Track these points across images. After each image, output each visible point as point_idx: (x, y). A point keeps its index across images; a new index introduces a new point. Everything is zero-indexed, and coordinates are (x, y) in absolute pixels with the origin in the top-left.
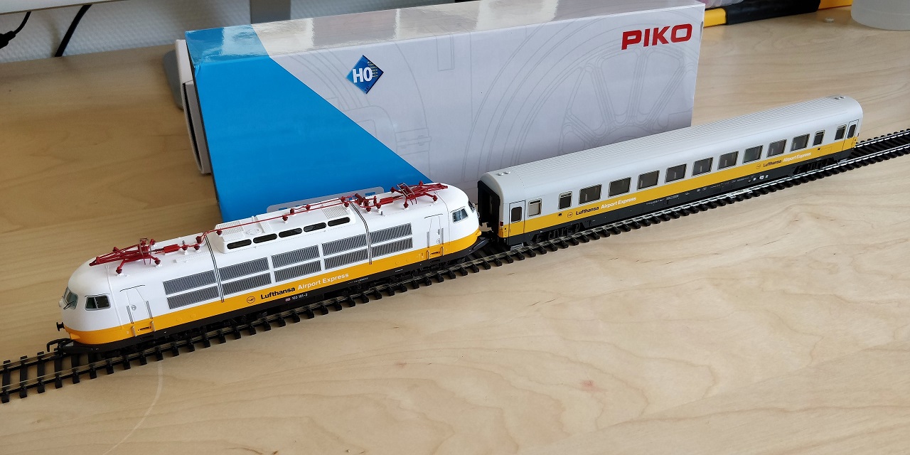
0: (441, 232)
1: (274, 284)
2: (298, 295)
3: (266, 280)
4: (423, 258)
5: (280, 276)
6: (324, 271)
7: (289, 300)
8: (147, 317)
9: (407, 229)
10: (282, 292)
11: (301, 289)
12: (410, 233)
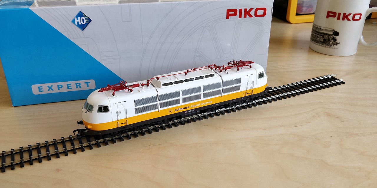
0: (253, 83)
1: (181, 104)
2: (190, 110)
3: (178, 102)
4: (244, 96)
5: (184, 100)
6: (202, 99)
7: (186, 112)
8: (125, 117)
9: (238, 81)
10: (184, 108)
11: (192, 107)
12: (240, 82)
